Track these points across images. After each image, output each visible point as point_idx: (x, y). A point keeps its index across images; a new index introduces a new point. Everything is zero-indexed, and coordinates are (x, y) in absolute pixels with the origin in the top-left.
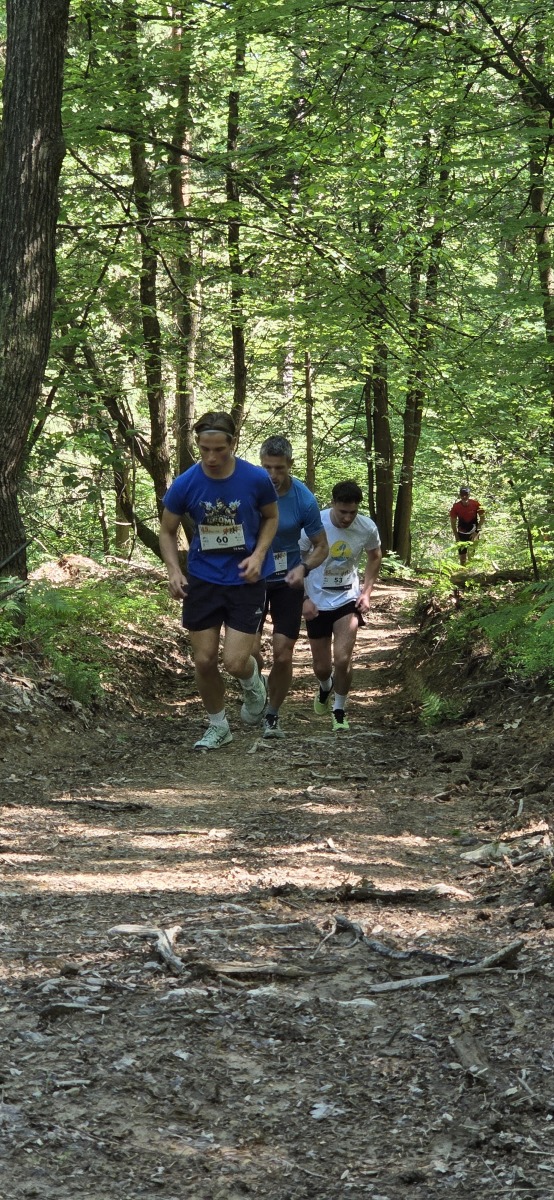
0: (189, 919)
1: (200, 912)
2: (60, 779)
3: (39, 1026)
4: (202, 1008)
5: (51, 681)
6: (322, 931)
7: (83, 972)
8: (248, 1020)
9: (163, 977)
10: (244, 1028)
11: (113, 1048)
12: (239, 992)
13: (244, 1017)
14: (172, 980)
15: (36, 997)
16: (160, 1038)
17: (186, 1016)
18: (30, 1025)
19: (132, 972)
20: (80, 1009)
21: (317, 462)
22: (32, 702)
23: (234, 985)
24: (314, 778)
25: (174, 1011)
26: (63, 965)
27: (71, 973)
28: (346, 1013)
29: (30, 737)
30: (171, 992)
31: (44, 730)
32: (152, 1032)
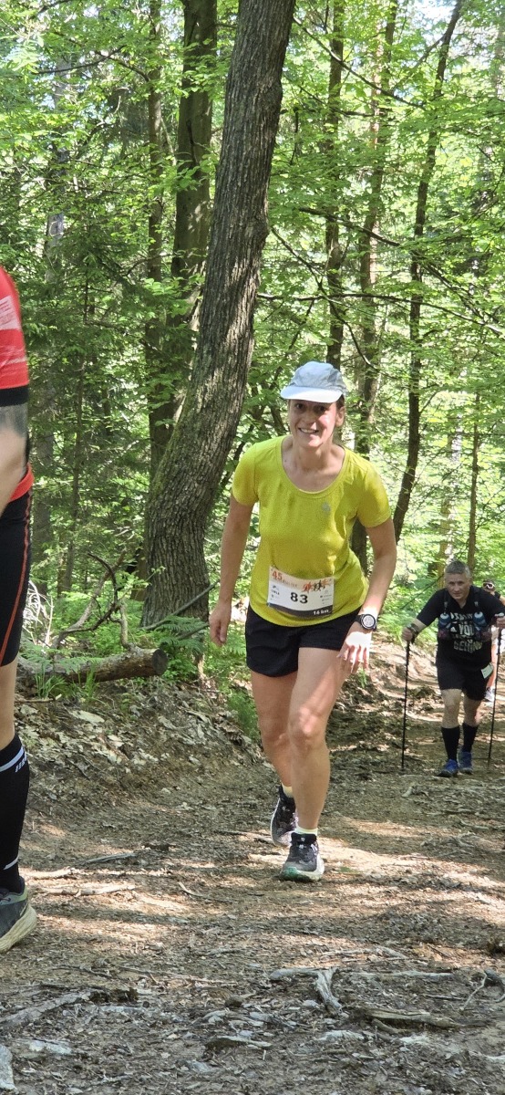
0: (347, 959)
1: (356, 953)
2: (228, 811)
3: (203, 1058)
4: (357, 1052)
5: (224, 716)
6: (472, 983)
7: (246, 1005)
8: (400, 1068)
9: (321, 1017)
10: (397, 1075)
11: (273, 1085)
12: (393, 1039)
13: (397, 1065)
14: (330, 1021)
15: (202, 1027)
16: (317, 1078)
17: (344, 1060)
18: (197, 1055)
19: (291, 1008)
20: (243, 1044)
21: (479, 526)
22: (206, 735)
23: (388, 1032)
24: (463, 826)
25: (333, 1053)
26: (229, 996)
27: (235, 1005)
28: (493, 1068)
29: (202, 768)
30: (329, 1033)
31: (215, 762)
32: (310, 1072)
